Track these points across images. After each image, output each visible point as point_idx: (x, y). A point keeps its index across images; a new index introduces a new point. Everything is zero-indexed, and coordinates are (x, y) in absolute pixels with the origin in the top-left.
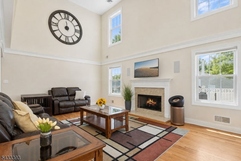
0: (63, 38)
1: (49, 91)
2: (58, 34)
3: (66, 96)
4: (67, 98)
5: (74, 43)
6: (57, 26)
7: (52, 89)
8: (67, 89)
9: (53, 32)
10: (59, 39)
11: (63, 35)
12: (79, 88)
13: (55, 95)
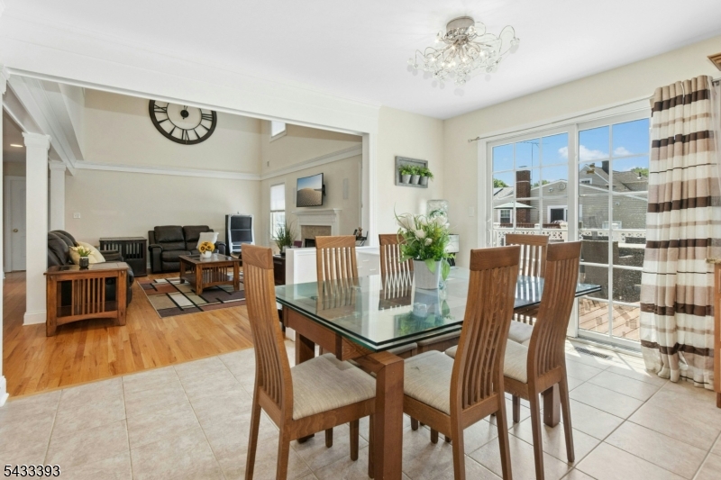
0: (177, 134)
1: (150, 232)
2: (166, 127)
3: (180, 241)
4: (181, 245)
5: (200, 140)
6: (166, 112)
7: (156, 228)
8: (184, 230)
9: (157, 124)
10: (169, 136)
11: (176, 129)
12: (207, 227)
13: (160, 240)
